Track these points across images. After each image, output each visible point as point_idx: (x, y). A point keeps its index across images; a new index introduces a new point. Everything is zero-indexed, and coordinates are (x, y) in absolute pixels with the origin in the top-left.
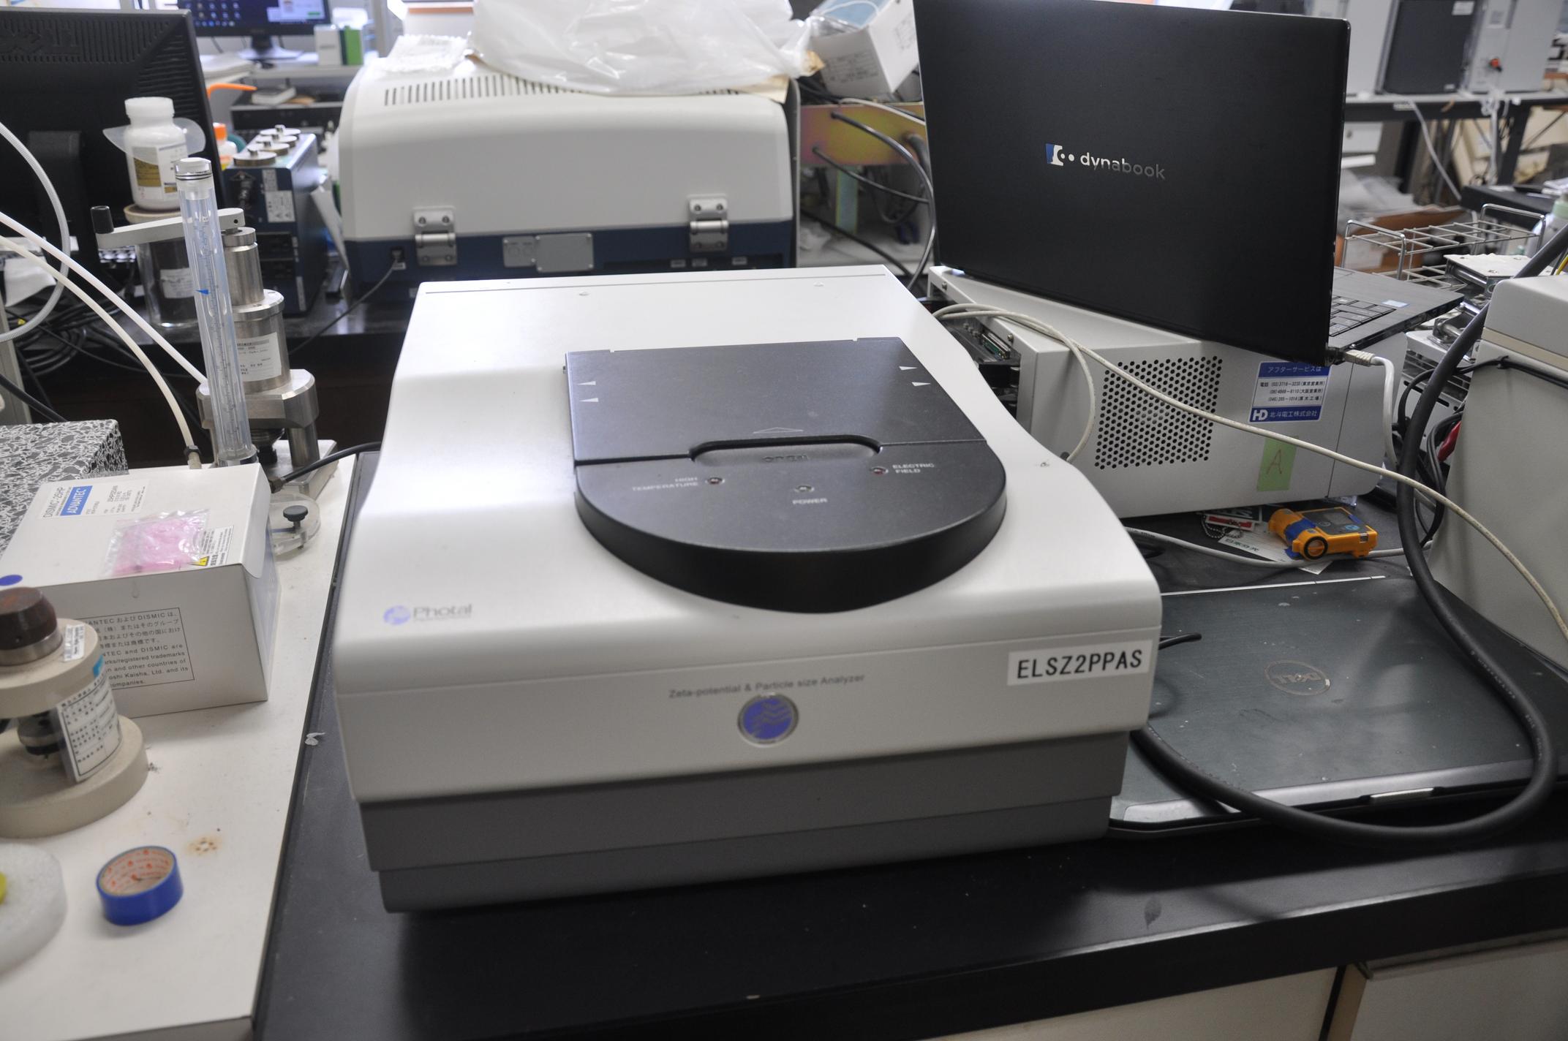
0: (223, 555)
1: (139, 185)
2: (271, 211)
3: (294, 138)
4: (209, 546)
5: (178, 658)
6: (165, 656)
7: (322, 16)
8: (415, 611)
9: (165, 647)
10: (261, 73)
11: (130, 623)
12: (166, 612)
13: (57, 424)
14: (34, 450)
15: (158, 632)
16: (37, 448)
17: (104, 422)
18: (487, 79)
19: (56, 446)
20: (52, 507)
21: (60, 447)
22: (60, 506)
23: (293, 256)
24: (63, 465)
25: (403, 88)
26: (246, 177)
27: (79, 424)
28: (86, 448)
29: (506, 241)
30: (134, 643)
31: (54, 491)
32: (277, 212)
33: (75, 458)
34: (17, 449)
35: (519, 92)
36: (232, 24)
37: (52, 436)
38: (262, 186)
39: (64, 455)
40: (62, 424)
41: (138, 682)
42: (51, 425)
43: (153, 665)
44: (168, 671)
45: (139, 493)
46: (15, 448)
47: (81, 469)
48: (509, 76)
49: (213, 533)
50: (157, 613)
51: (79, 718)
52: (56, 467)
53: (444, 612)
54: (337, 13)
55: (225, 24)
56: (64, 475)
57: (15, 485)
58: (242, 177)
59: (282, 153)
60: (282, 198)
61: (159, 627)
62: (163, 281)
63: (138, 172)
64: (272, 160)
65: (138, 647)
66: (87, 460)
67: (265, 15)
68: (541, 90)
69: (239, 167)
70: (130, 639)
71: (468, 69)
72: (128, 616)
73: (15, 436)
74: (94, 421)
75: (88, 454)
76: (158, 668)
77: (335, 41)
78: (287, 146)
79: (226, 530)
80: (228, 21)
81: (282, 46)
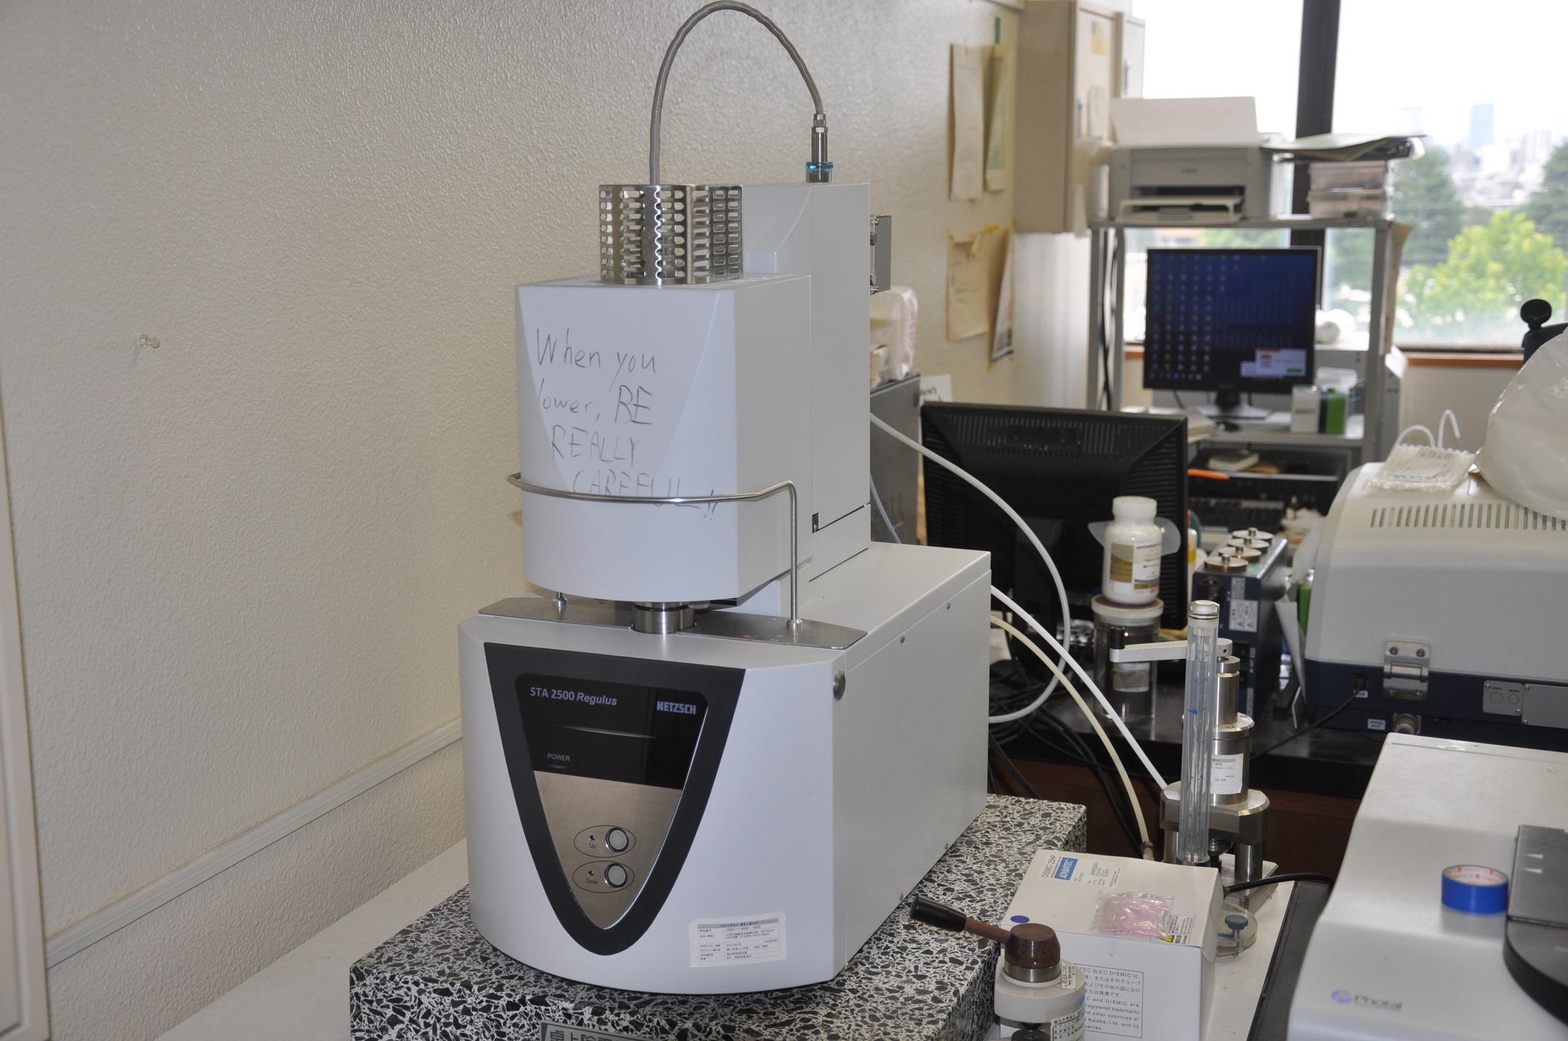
0: (1186, 937)
1: (1111, 578)
2: (1234, 619)
3: (1265, 545)
4: (1174, 928)
5: (1133, 1016)
6: (1123, 1011)
7: (1303, 373)
8: (1357, 998)
9: (1125, 1003)
10: (1224, 436)
11: (1102, 975)
12: (1132, 973)
13: (1036, 800)
14: (1019, 820)
15: (1123, 989)
16: (1022, 819)
17: (1076, 806)
18: (1490, 507)
19: (1037, 820)
20: (1048, 870)
21: (1040, 821)
22: (1053, 870)
23: (1249, 667)
24: (1044, 838)
25: (1393, 509)
26: (1215, 582)
27: (1055, 804)
28: (1061, 826)
29: (1487, 684)
30: (1102, 993)
31: (1048, 858)
32: (1239, 621)
33: (1053, 833)
34: (1006, 816)
35: (1526, 527)
36: (1199, 377)
37: (1033, 811)
38: (1229, 593)
39: (1045, 829)
40: (1041, 802)
41: (1097, 1028)
42: (1032, 800)
43: (1112, 1016)
44: (1123, 1025)
45: (1115, 873)
46: (1004, 815)
47: (1059, 844)
48: (1518, 506)
49: (1177, 918)
50: (1125, 972)
51: (1063, 1036)
52: (1038, 837)
53: (1379, 1003)
54: (1321, 374)
55: (1191, 377)
56: (1045, 845)
57: (1007, 847)
58: (1211, 582)
59: (1254, 560)
60: (1247, 607)
61: (1124, 985)
62: (1115, 673)
63: (1112, 566)
64: (1243, 568)
65: (1104, 997)
66: (1063, 837)
67: (1238, 369)
68: (1554, 525)
69: (1209, 572)
70: (1099, 989)
71: (1472, 488)
72: (1103, 969)
73: (1003, 805)
74: (1068, 804)
75: (1064, 832)
76: (1115, 1020)
77: (1315, 406)
78: (1258, 553)
79: (1188, 918)
80: (1195, 374)
81: (1250, 404)
